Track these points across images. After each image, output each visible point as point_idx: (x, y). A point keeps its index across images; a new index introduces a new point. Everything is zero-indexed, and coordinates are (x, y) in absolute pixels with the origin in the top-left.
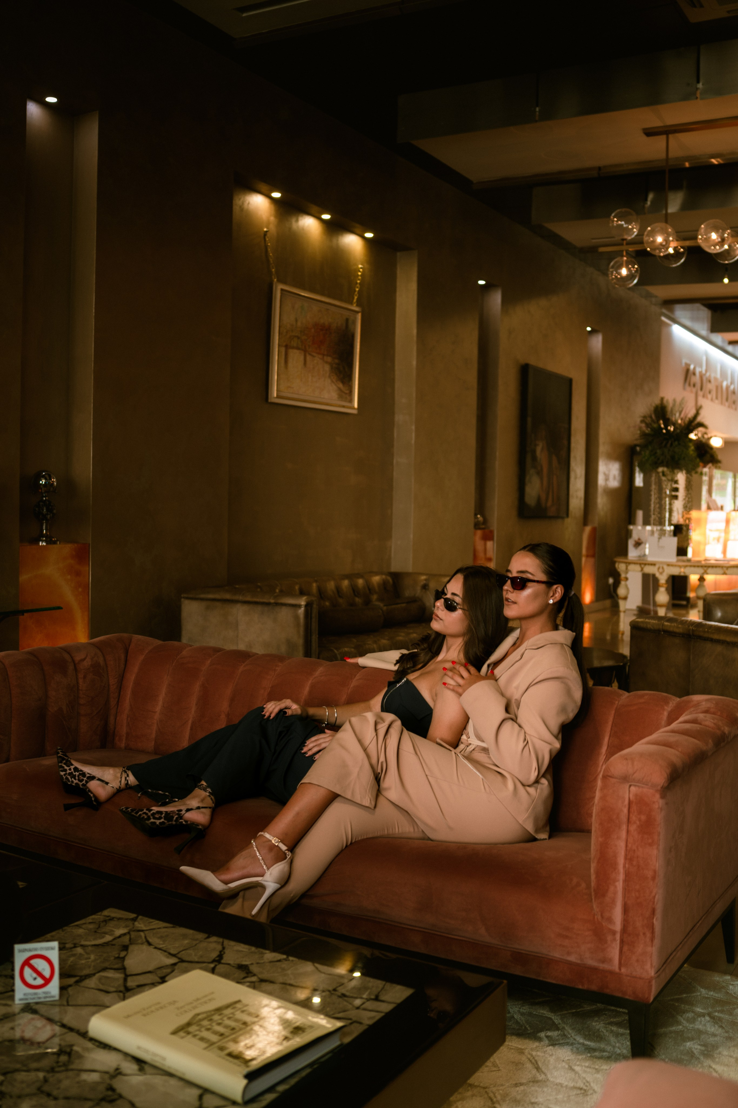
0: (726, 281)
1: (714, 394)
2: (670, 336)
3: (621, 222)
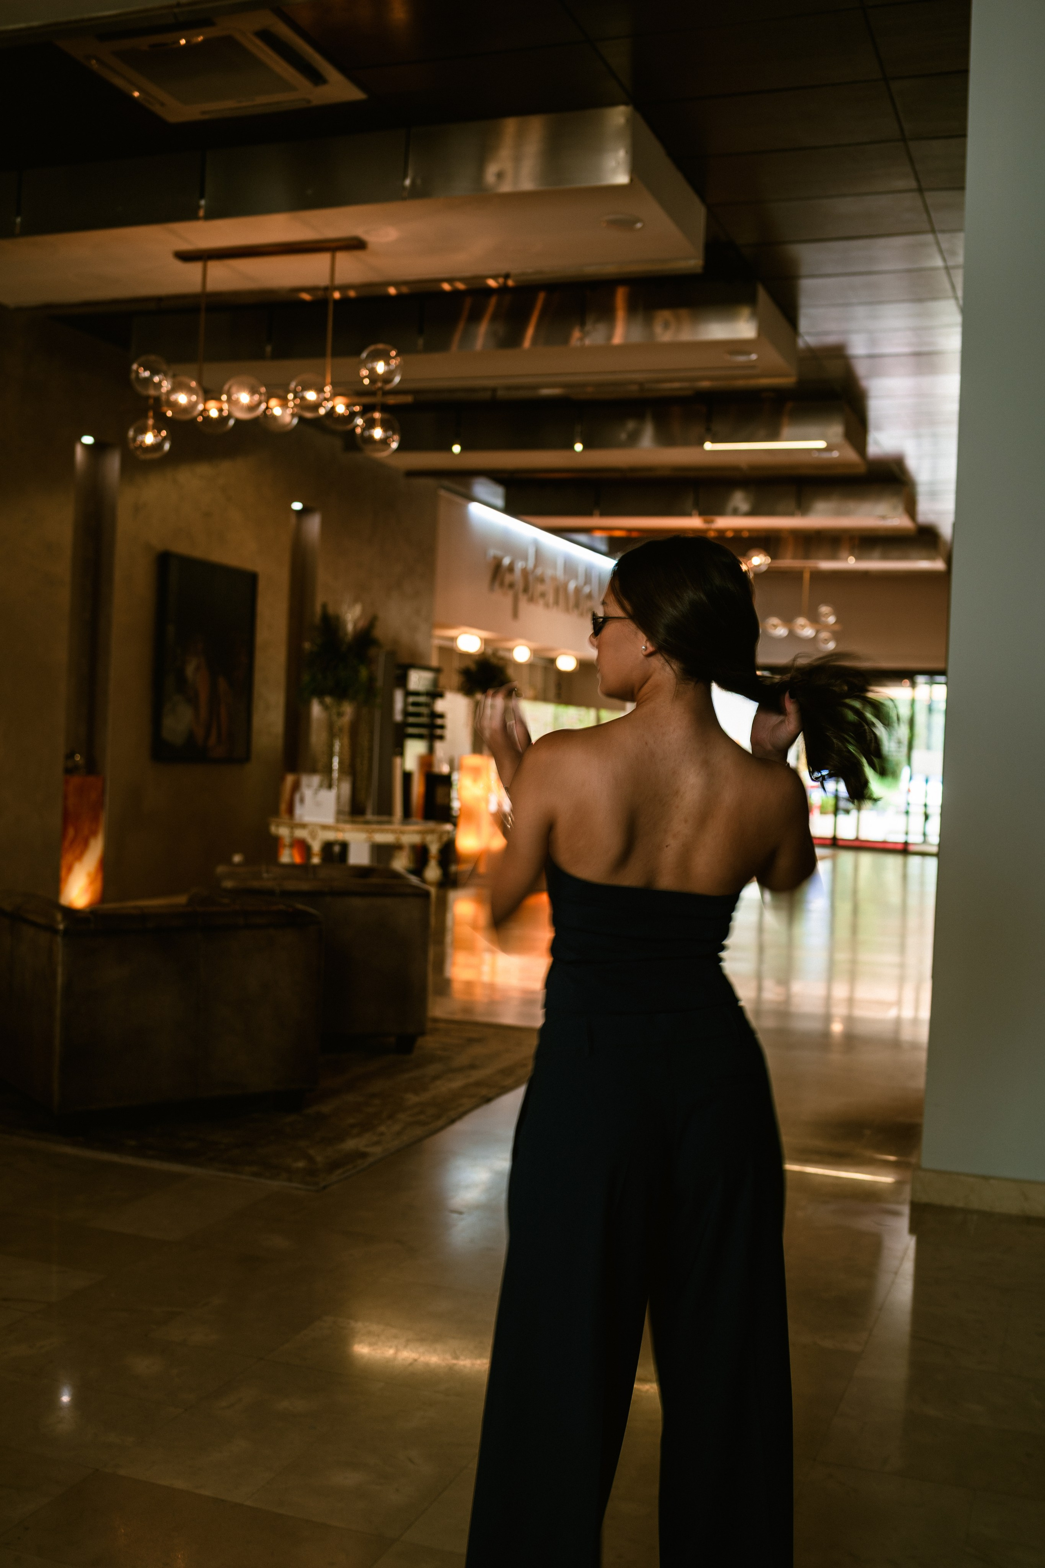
0: (456, 449)
1: (551, 598)
2: (463, 519)
3: (147, 374)
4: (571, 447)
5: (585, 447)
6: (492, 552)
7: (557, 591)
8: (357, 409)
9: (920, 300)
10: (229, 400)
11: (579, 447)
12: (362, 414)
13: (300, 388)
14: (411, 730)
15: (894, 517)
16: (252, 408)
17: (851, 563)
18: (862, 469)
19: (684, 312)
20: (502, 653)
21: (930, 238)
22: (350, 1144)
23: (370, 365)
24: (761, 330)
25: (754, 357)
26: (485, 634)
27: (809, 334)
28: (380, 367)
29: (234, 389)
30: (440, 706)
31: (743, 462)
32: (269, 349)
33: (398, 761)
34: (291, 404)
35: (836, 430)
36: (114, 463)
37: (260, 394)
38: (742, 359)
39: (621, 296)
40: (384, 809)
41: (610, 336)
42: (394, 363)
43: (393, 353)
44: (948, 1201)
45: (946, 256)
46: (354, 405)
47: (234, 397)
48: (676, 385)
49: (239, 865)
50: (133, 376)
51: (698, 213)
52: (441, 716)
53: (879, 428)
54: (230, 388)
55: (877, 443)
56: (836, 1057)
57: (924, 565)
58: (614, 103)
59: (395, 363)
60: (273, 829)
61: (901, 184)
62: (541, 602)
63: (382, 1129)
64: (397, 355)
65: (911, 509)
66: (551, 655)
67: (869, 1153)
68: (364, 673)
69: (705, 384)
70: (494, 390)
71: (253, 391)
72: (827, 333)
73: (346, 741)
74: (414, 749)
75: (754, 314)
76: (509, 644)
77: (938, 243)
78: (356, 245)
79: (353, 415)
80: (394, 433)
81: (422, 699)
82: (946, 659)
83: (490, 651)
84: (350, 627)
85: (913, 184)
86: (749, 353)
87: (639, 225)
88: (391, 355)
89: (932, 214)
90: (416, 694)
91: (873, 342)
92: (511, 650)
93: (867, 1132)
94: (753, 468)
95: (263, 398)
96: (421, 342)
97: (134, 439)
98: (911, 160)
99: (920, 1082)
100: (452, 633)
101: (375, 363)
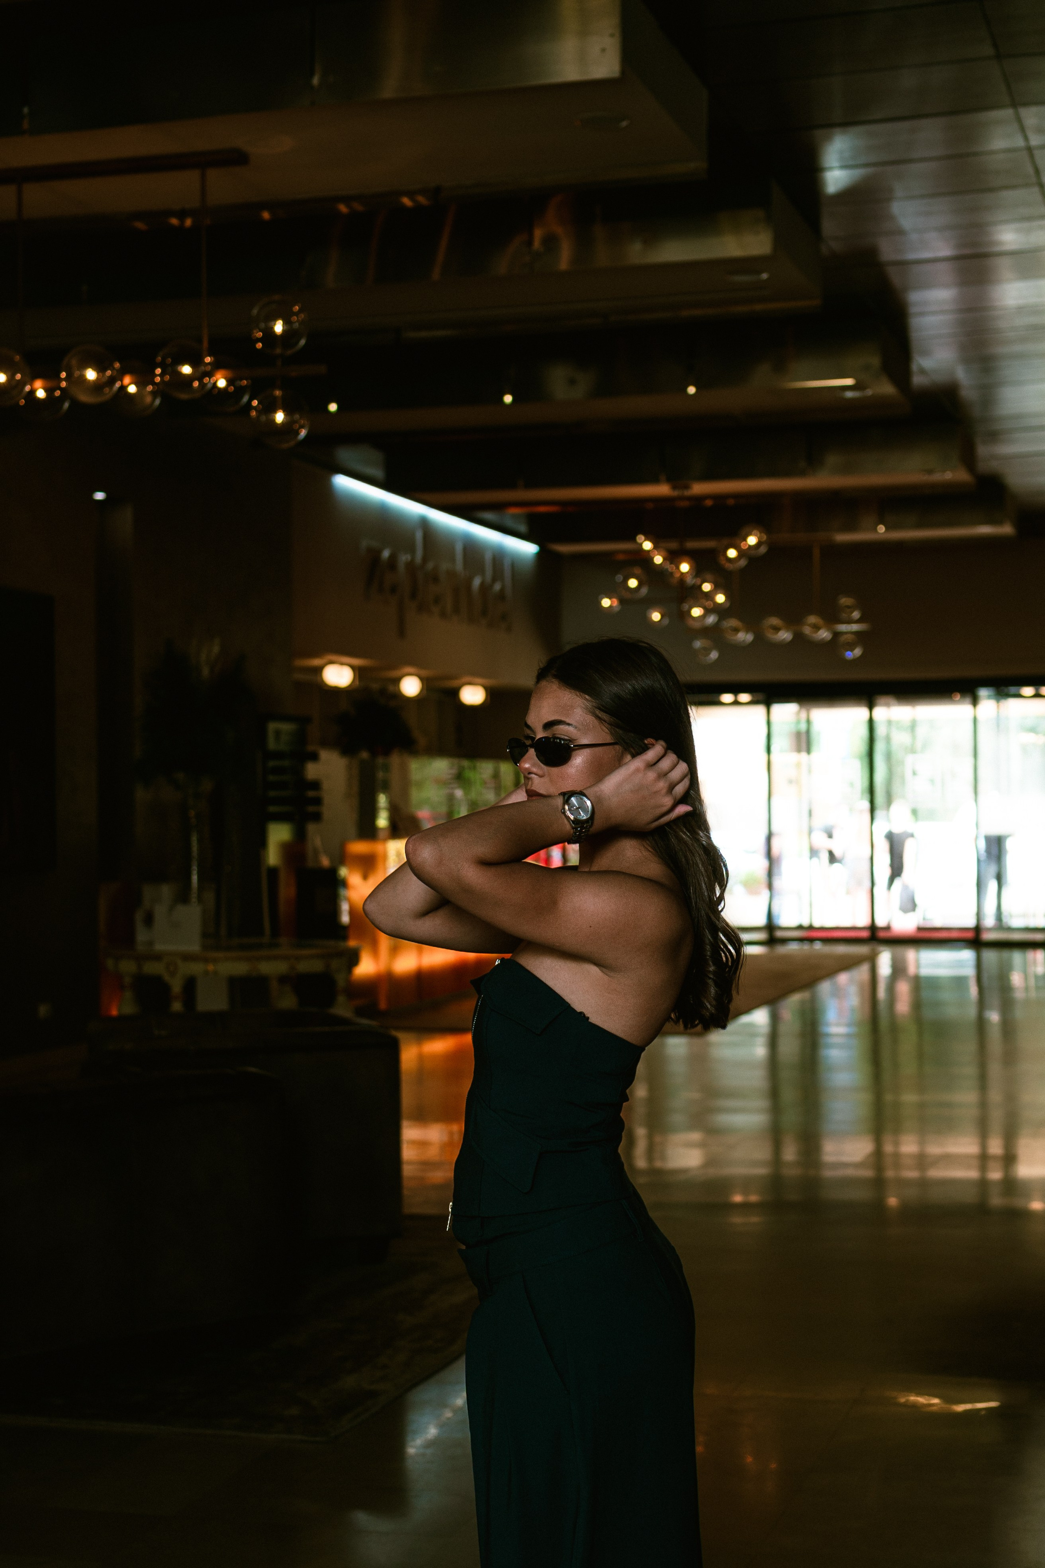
0: (333, 407)
2: (326, 497)
5: (516, 400)
8: (246, 383)
10: (67, 379)
11: (508, 399)
12: (256, 391)
13: (169, 360)
14: (272, 809)
16: (97, 387)
17: (879, 533)
18: (903, 408)
20: (384, 687)
21: (1008, 112)
23: (263, 324)
24: (778, 241)
25: (765, 276)
26: (357, 662)
27: (835, 238)
28: (277, 327)
29: (79, 365)
30: (312, 771)
33: (262, 854)
34: (154, 381)
35: (870, 362)
37: (114, 369)
38: (748, 279)
42: (296, 320)
43: (295, 307)
45: (1028, 134)
46: (241, 379)
47: (77, 373)
51: (699, 99)
52: (316, 785)
53: (926, 352)
54: (74, 364)
55: (923, 371)
57: (985, 530)
59: (298, 322)
61: (973, 51)
64: (300, 311)
65: (969, 459)
66: (454, 683)
71: (104, 368)
72: (860, 236)
74: (278, 836)
75: (768, 223)
76: (394, 674)
77: (1019, 120)
78: (236, 159)
79: (240, 391)
81: (286, 763)
83: (365, 685)
84: (205, 671)
85: (989, 50)
86: (760, 272)
87: (624, 124)
88: (292, 309)
89: (1014, 84)
90: (278, 755)
92: (395, 682)
95: (116, 374)
98: (988, 22)
100: (316, 662)
101: (273, 323)
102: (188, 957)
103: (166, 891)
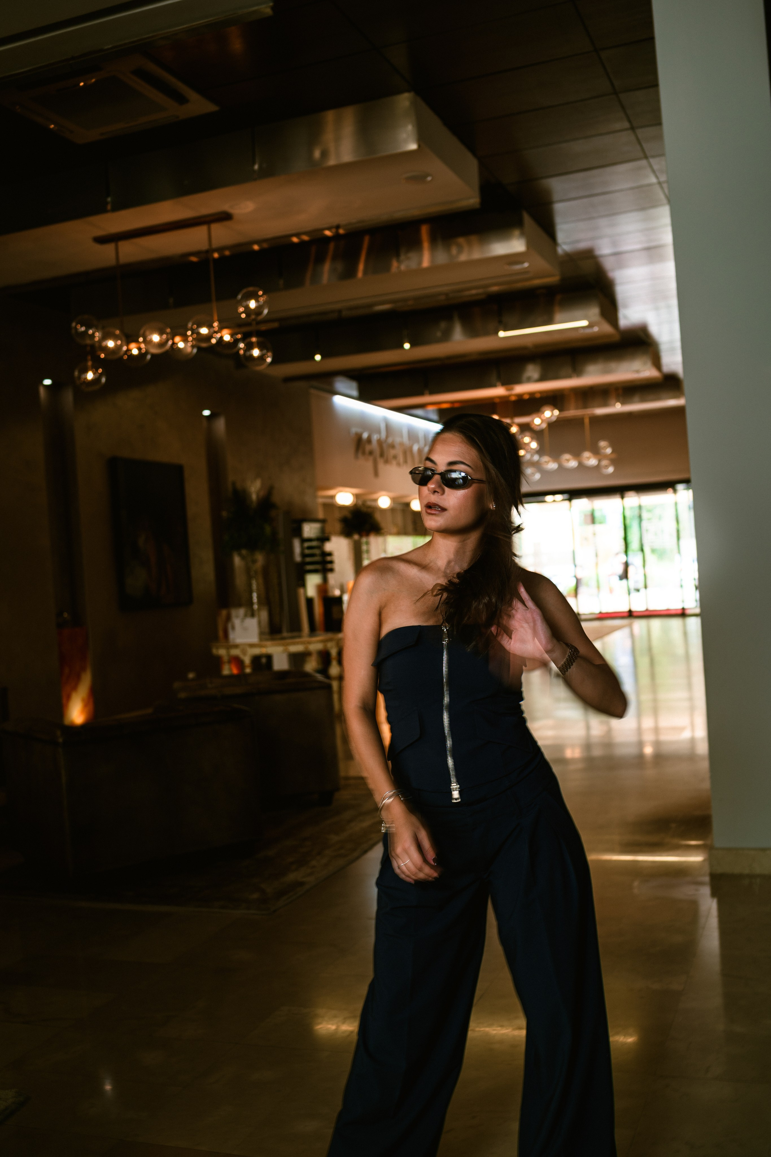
0: (318, 357)
1: (401, 459)
2: (330, 408)
3: (83, 329)
4: (402, 347)
5: (412, 346)
6: (354, 430)
7: (405, 453)
8: (239, 336)
9: (643, 209)
10: (145, 341)
11: (407, 346)
12: (243, 340)
13: (195, 326)
14: (309, 567)
15: (645, 371)
16: (161, 344)
17: (618, 408)
18: (617, 338)
19: (474, 238)
20: (369, 503)
21: (644, 162)
22: (292, 877)
23: (244, 304)
24: (529, 245)
25: (526, 265)
26: (356, 491)
27: (565, 243)
28: (252, 304)
29: (147, 333)
30: (328, 547)
31: (529, 343)
32: (171, 300)
33: (301, 591)
34: (190, 339)
35: (594, 311)
36: (68, 397)
37: (167, 334)
38: (518, 267)
39: (424, 230)
40: (295, 628)
41: (420, 262)
42: (261, 300)
43: (261, 293)
44: (737, 870)
45: (658, 174)
46: (237, 334)
47: (148, 338)
48: (474, 292)
49: (193, 680)
50: (73, 331)
51: (472, 164)
52: (330, 554)
53: (626, 306)
54: (144, 332)
55: (625, 317)
56: (650, 772)
57: (672, 402)
58: (400, 92)
59: (263, 300)
60: (214, 651)
61: (618, 126)
62: (394, 462)
63: (314, 863)
64: (263, 294)
65: (657, 362)
66: (406, 500)
67: (675, 841)
68: (268, 529)
69: (495, 289)
70: (340, 311)
71: (161, 333)
72: (578, 241)
73: (261, 580)
74: (313, 581)
75: (523, 234)
76: (374, 496)
77: (651, 166)
78: (225, 217)
79: (236, 342)
80: (268, 351)
81: (314, 544)
82: (688, 470)
83: (360, 503)
84: (254, 497)
85: (626, 125)
86: (523, 263)
87: (429, 179)
88: (259, 294)
89: (645, 145)
90: (310, 540)
91: (614, 244)
92: (376, 500)
93: (673, 825)
94: (537, 346)
95: (169, 336)
96: (281, 282)
97: (79, 377)
98: (623, 108)
99: (706, 785)
100: (331, 492)
101: (248, 302)
102: (252, 646)
103: (242, 611)
